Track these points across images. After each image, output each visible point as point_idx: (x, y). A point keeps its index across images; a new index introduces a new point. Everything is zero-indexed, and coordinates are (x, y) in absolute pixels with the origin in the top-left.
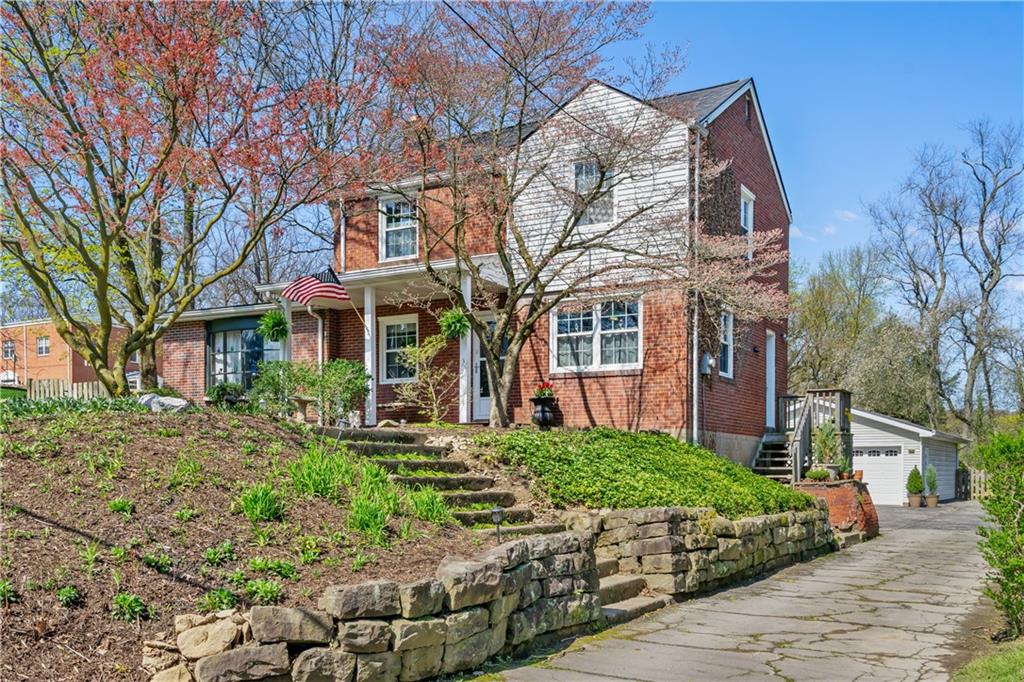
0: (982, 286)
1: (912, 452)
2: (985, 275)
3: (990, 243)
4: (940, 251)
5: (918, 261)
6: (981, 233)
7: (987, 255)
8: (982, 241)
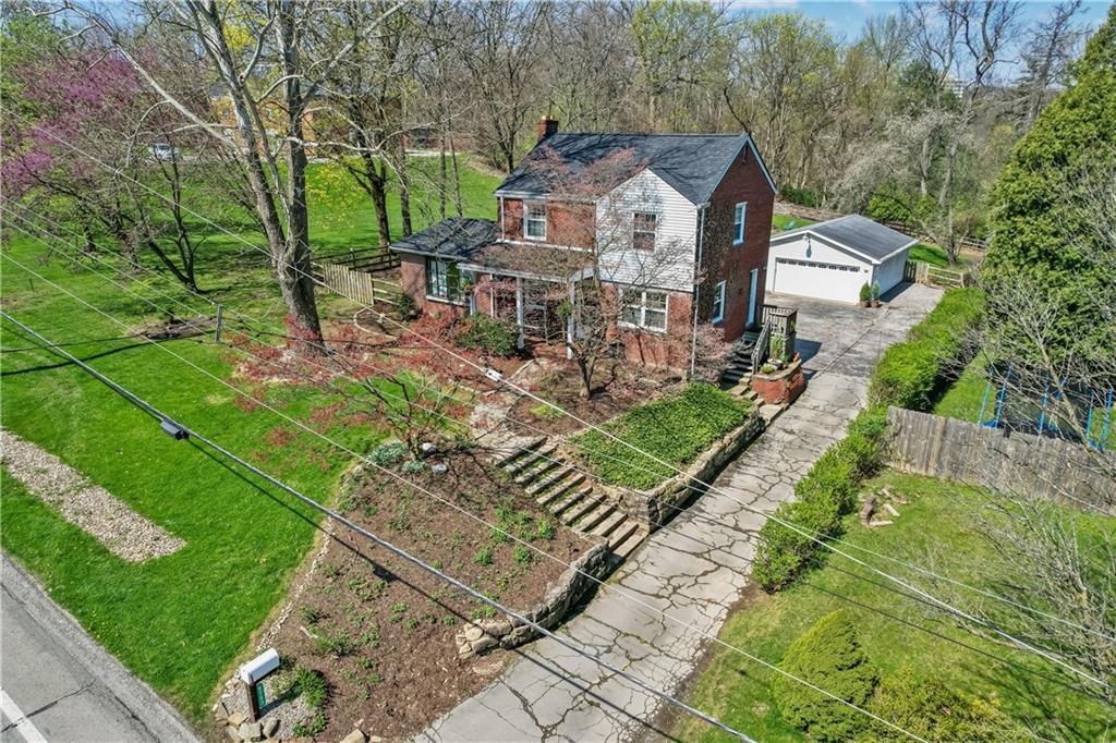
0: (978, 68)
1: (866, 271)
2: (980, 61)
3: (990, 33)
4: (952, 36)
5: (932, 44)
6: (984, 24)
7: (987, 43)
8: (984, 32)
